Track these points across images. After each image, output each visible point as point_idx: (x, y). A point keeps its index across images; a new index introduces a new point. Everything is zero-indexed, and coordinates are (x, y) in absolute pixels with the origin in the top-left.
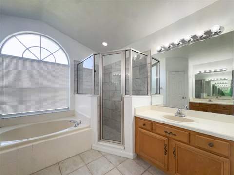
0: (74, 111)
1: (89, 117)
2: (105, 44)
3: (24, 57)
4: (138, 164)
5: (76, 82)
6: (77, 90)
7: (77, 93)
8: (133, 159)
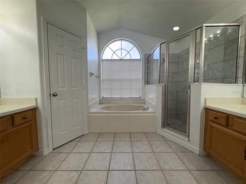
0: (144, 99)
1: (154, 104)
2: (176, 29)
3: (113, 58)
4: (204, 161)
5: (147, 74)
6: (147, 81)
7: (148, 84)
8: (199, 155)
